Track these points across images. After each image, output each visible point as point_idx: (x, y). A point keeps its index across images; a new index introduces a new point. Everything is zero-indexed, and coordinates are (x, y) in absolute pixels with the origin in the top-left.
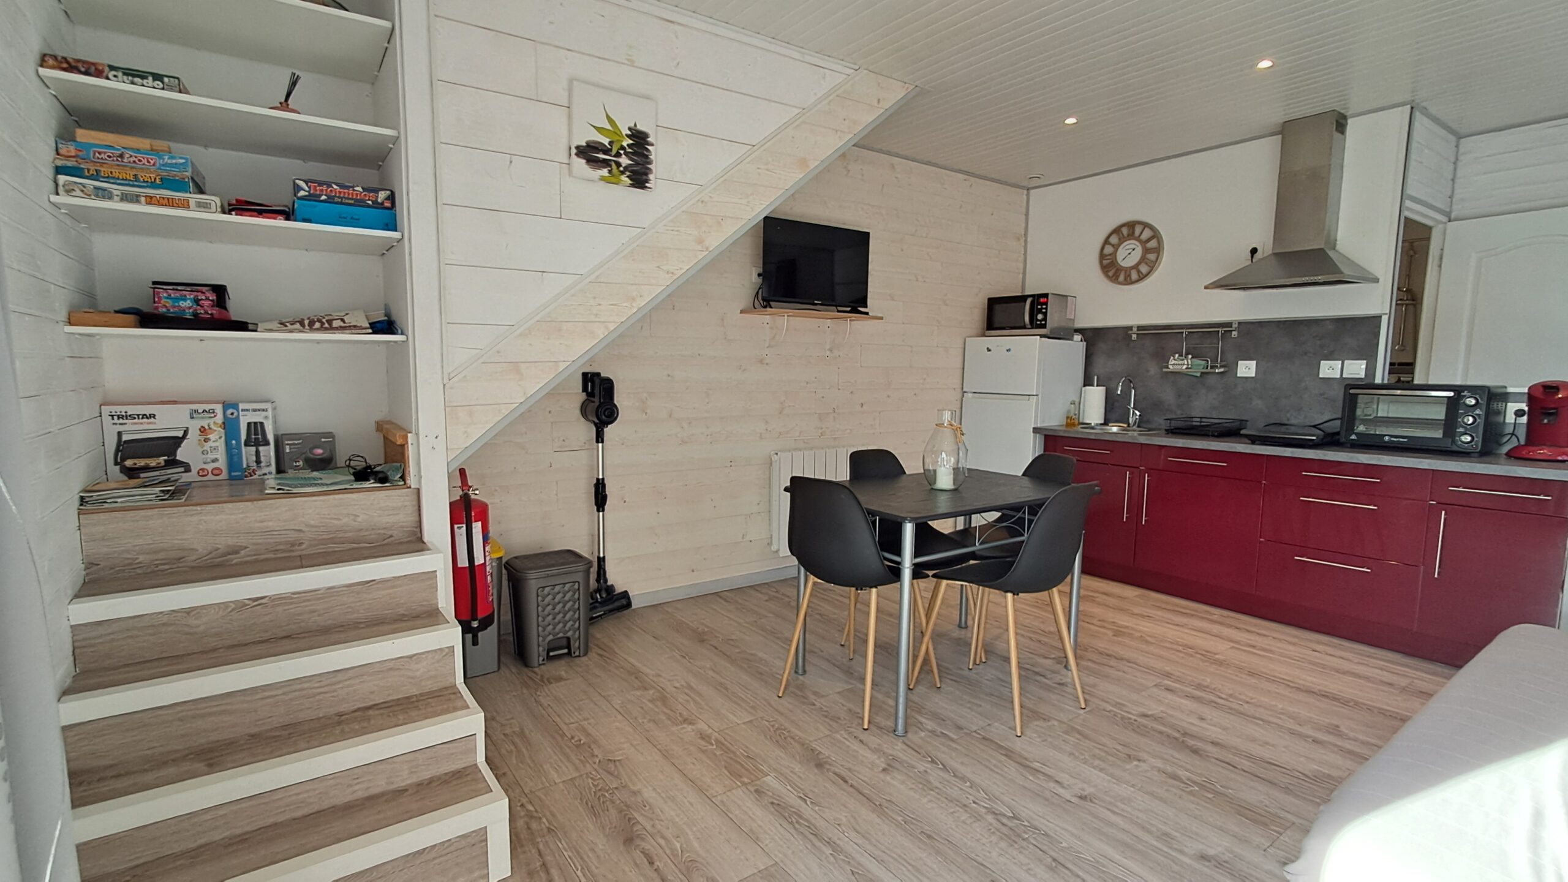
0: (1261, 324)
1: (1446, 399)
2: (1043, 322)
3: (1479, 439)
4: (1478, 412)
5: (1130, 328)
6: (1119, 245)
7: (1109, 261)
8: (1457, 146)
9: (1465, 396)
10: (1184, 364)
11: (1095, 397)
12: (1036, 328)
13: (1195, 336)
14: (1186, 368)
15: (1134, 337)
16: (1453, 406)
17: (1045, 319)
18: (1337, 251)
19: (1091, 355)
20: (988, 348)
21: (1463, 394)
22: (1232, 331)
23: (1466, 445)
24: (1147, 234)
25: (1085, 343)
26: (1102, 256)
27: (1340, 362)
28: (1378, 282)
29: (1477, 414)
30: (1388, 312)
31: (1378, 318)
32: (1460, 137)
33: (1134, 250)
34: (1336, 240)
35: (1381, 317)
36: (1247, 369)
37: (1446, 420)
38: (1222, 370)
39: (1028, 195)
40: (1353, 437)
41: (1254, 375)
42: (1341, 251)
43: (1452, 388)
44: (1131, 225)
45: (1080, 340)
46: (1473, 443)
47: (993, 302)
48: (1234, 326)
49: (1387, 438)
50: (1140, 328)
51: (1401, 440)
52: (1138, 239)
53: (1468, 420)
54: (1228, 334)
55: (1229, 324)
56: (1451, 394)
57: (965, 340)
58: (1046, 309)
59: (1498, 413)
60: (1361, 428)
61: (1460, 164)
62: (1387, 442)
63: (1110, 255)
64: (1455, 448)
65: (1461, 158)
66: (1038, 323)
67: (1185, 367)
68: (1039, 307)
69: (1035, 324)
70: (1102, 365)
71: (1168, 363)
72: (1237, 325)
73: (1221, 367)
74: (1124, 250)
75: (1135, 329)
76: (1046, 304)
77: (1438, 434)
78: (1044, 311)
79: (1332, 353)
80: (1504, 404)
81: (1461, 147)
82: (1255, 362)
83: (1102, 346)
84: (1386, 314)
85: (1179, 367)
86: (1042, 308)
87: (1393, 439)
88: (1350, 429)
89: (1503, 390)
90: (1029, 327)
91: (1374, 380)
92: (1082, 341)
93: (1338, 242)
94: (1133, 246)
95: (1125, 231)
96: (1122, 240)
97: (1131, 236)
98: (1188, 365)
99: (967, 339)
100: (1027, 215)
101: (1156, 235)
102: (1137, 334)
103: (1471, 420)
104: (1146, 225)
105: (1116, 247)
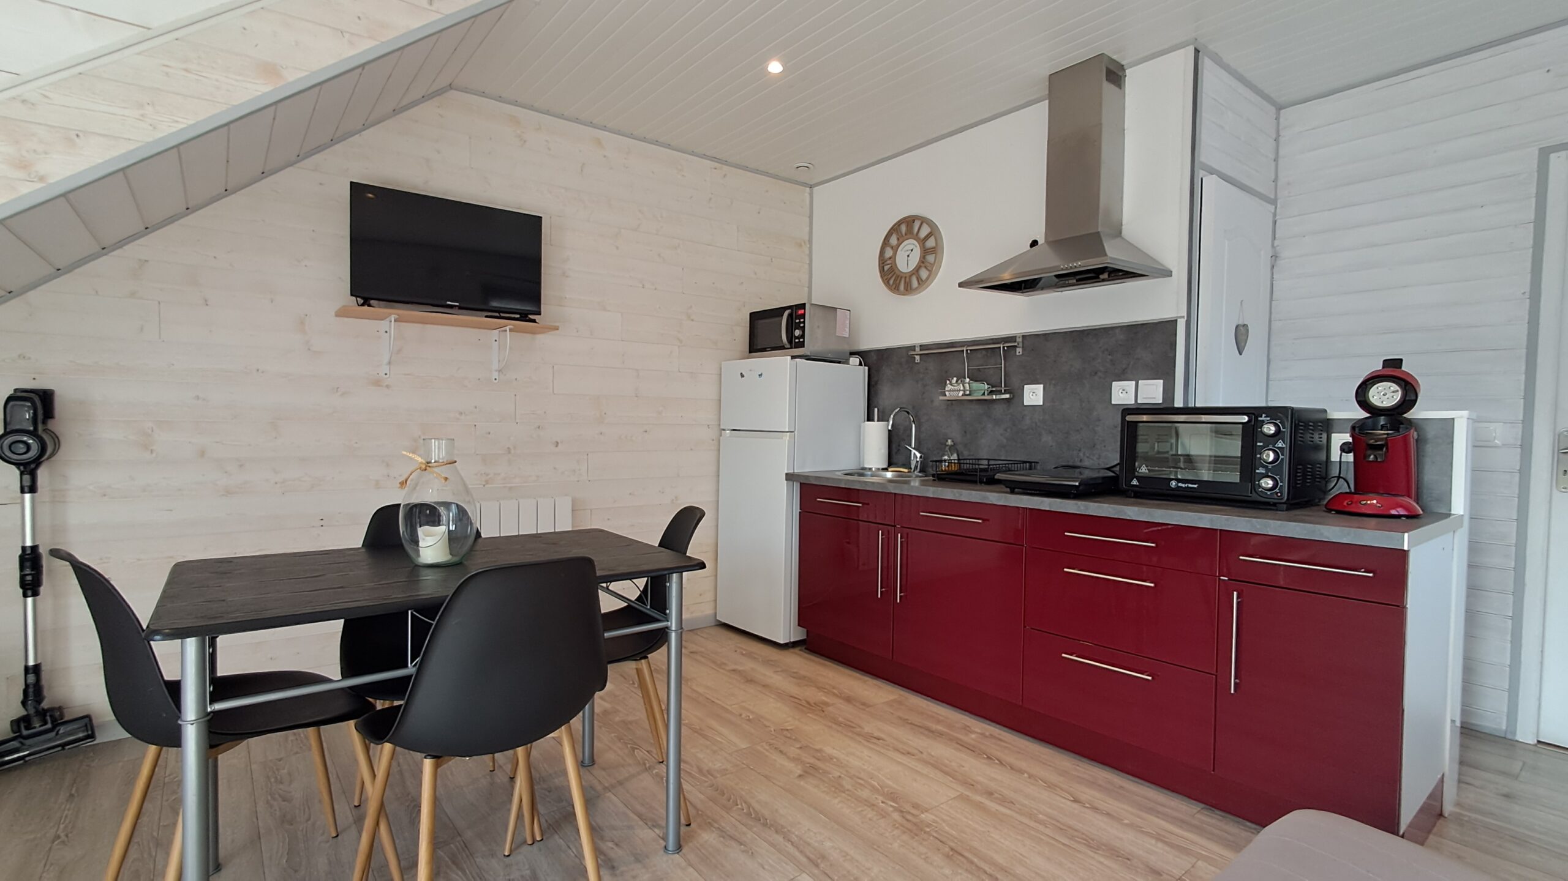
0: (1046, 337)
1: (1241, 426)
2: (802, 340)
3: (1284, 484)
4: (1280, 444)
5: (913, 348)
6: (898, 246)
7: (889, 266)
8: (1277, 119)
9: (1263, 421)
10: (960, 390)
11: (876, 434)
12: (795, 348)
13: (979, 355)
14: (963, 395)
15: (917, 358)
16: (1251, 434)
17: (803, 336)
18: (1123, 239)
19: (876, 383)
20: (741, 374)
21: (1260, 419)
22: (1015, 346)
23: (1269, 493)
24: (925, 231)
25: (867, 368)
26: (882, 261)
27: (1134, 382)
28: (1171, 276)
29: (1279, 448)
30: (1185, 314)
31: (1173, 323)
32: (1279, 108)
33: (912, 250)
34: (1122, 225)
35: (1176, 320)
36: (1034, 395)
37: (1241, 457)
38: (1007, 396)
39: (811, 195)
40: (1135, 482)
41: (1041, 404)
42: (1126, 238)
43: (1246, 412)
44: (909, 221)
45: (858, 363)
46: (1277, 490)
47: (755, 317)
48: (1018, 340)
49: (1173, 484)
50: (923, 347)
51: (1190, 485)
52: (916, 237)
53: (1268, 455)
54: (1013, 352)
55: (1012, 339)
56: (1245, 419)
57: (721, 365)
58: (804, 322)
59: (1317, 448)
60: (1144, 470)
61: (1282, 139)
62: (1173, 489)
63: (890, 258)
64: (1255, 497)
65: (1282, 133)
66: (797, 340)
67: (961, 393)
68: (797, 321)
69: (796, 342)
70: (887, 395)
71: (945, 389)
72: (1021, 340)
73: (1006, 392)
74: (903, 252)
75: (918, 349)
76: (803, 316)
77: (1235, 477)
78: (802, 325)
79: (1124, 371)
80: (1324, 436)
81: (1281, 120)
82: (1042, 386)
83: (887, 372)
84: (1183, 317)
85: (955, 393)
86: (800, 322)
87: (1180, 484)
88: (1131, 471)
89: (1321, 416)
90: (789, 346)
91: (1174, 404)
92: (860, 364)
93: (1123, 227)
94: (911, 247)
95: (903, 228)
96: (901, 240)
97: (910, 234)
98: (964, 391)
99: (723, 363)
100: (811, 217)
101: (934, 232)
102: (920, 355)
103: (1272, 456)
104: (924, 221)
105: (895, 249)
